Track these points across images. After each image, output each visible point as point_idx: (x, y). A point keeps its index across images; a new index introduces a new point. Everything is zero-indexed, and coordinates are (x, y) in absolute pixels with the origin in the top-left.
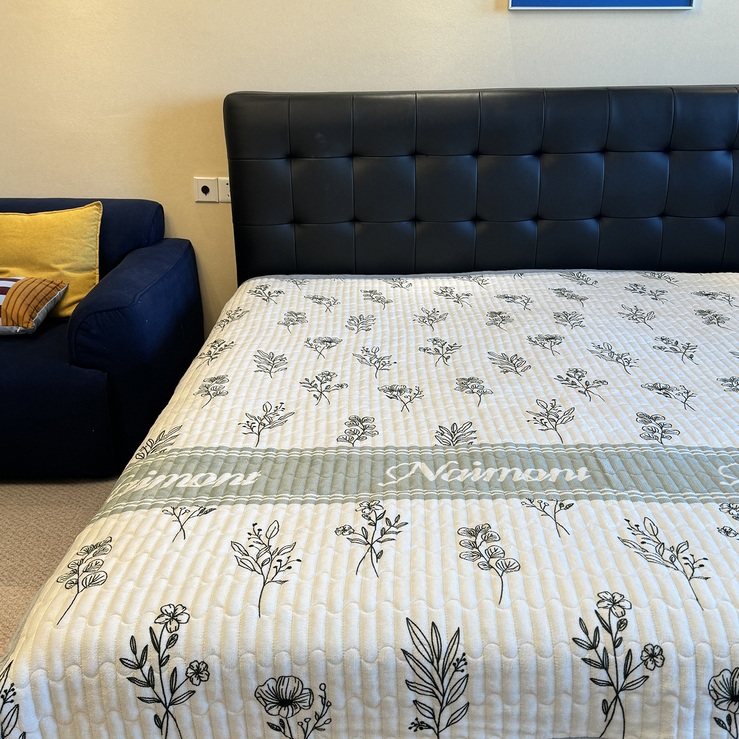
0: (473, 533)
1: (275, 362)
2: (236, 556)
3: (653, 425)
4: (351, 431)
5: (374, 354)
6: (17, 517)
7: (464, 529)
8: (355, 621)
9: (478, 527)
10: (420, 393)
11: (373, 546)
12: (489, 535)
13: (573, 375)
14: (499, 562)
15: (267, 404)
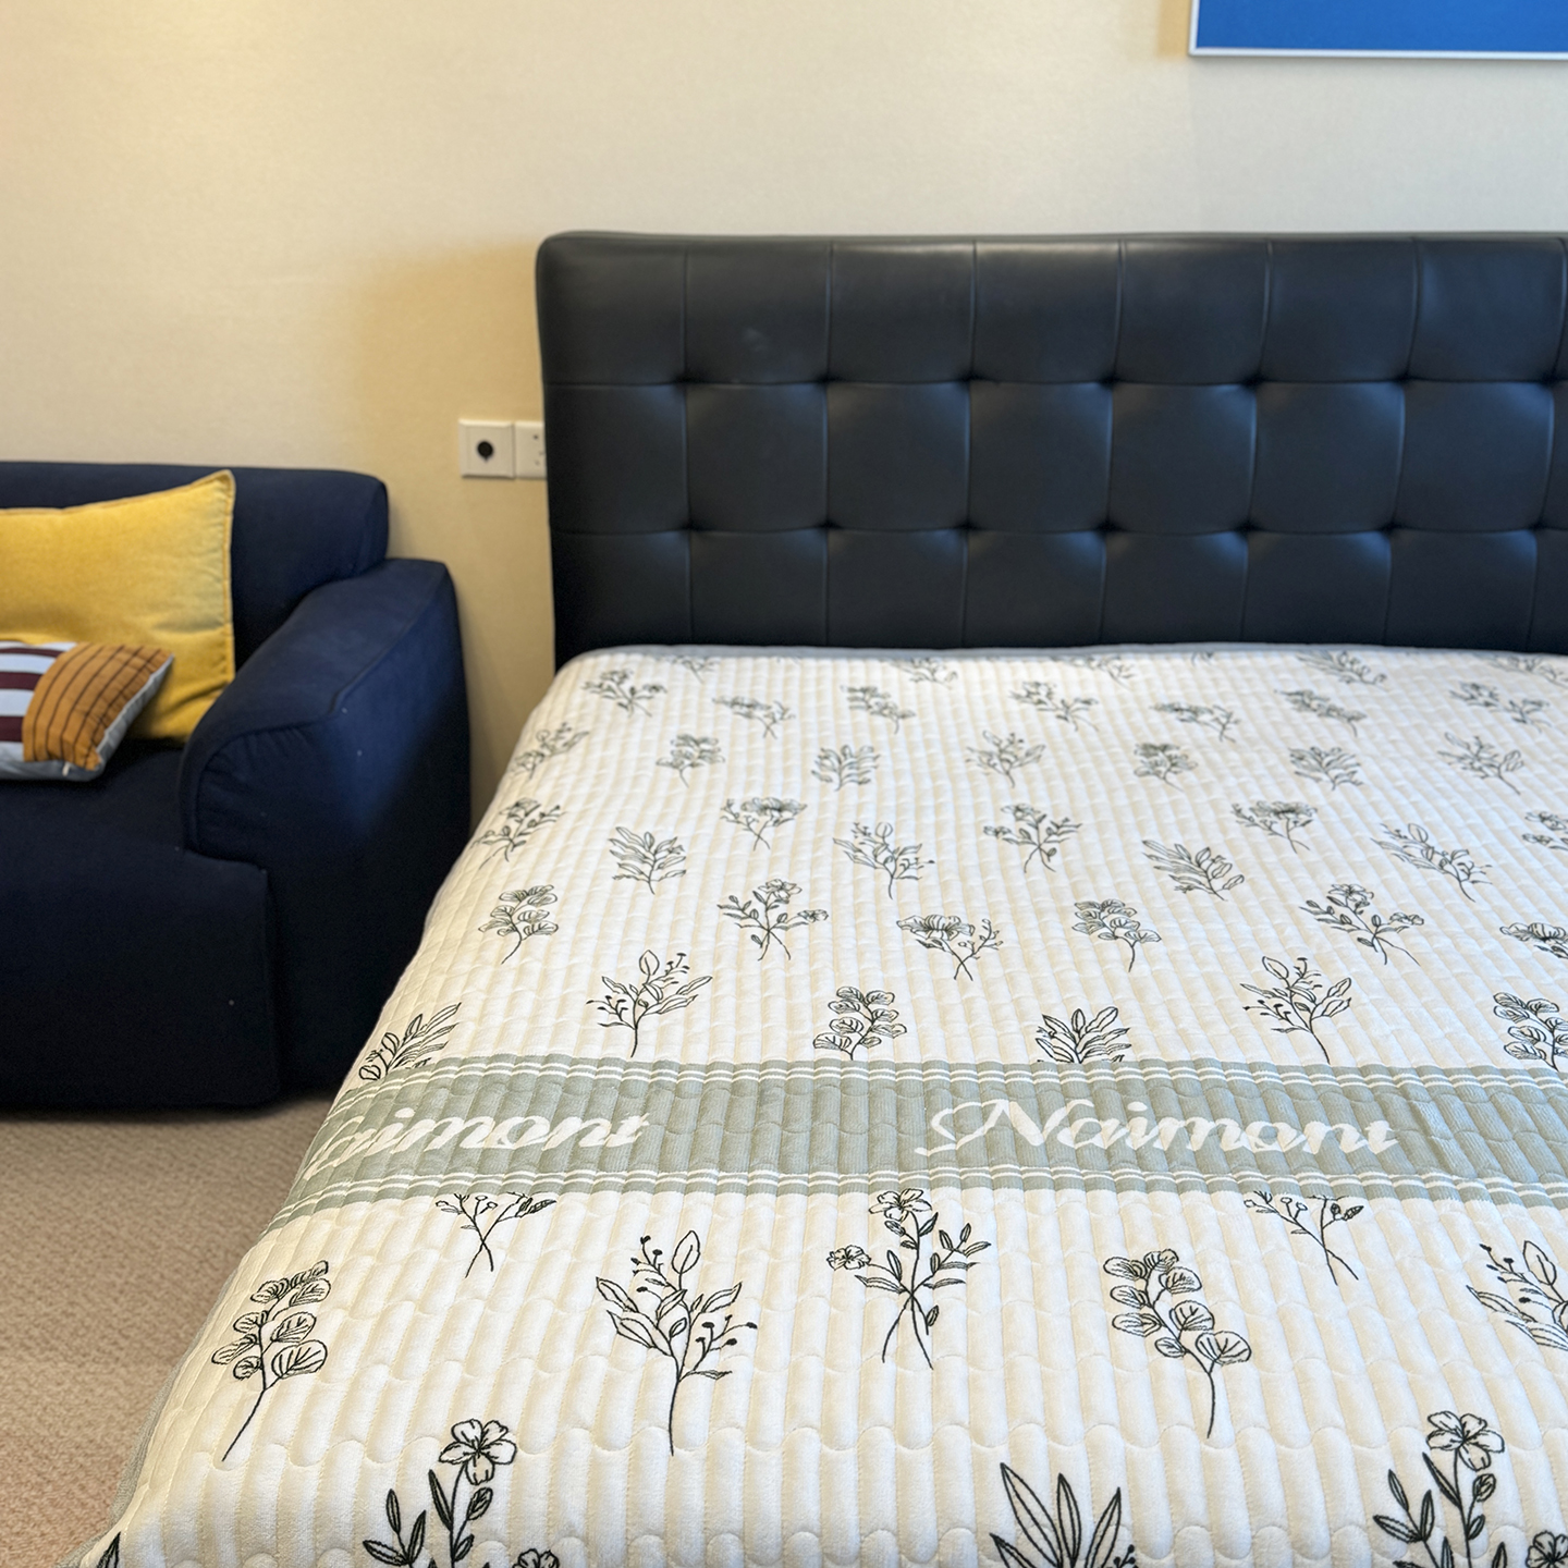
0: (1140, 1270)
1: (658, 856)
2: (610, 1313)
3: (1533, 1023)
4: (844, 1023)
5: (881, 840)
6: (56, 1199)
7: (1119, 1261)
8: (885, 1472)
9: (1149, 1256)
10: (992, 936)
11: (916, 1295)
12: (1177, 1277)
13: (1342, 899)
14: (1203, 1339)
15: (648, 956)
